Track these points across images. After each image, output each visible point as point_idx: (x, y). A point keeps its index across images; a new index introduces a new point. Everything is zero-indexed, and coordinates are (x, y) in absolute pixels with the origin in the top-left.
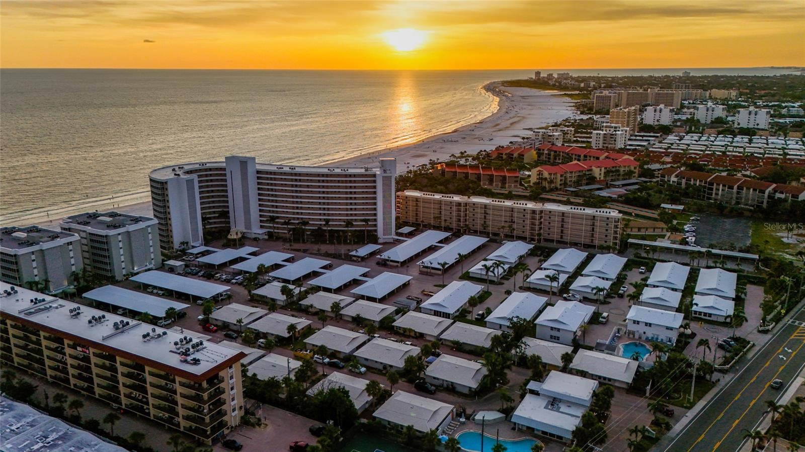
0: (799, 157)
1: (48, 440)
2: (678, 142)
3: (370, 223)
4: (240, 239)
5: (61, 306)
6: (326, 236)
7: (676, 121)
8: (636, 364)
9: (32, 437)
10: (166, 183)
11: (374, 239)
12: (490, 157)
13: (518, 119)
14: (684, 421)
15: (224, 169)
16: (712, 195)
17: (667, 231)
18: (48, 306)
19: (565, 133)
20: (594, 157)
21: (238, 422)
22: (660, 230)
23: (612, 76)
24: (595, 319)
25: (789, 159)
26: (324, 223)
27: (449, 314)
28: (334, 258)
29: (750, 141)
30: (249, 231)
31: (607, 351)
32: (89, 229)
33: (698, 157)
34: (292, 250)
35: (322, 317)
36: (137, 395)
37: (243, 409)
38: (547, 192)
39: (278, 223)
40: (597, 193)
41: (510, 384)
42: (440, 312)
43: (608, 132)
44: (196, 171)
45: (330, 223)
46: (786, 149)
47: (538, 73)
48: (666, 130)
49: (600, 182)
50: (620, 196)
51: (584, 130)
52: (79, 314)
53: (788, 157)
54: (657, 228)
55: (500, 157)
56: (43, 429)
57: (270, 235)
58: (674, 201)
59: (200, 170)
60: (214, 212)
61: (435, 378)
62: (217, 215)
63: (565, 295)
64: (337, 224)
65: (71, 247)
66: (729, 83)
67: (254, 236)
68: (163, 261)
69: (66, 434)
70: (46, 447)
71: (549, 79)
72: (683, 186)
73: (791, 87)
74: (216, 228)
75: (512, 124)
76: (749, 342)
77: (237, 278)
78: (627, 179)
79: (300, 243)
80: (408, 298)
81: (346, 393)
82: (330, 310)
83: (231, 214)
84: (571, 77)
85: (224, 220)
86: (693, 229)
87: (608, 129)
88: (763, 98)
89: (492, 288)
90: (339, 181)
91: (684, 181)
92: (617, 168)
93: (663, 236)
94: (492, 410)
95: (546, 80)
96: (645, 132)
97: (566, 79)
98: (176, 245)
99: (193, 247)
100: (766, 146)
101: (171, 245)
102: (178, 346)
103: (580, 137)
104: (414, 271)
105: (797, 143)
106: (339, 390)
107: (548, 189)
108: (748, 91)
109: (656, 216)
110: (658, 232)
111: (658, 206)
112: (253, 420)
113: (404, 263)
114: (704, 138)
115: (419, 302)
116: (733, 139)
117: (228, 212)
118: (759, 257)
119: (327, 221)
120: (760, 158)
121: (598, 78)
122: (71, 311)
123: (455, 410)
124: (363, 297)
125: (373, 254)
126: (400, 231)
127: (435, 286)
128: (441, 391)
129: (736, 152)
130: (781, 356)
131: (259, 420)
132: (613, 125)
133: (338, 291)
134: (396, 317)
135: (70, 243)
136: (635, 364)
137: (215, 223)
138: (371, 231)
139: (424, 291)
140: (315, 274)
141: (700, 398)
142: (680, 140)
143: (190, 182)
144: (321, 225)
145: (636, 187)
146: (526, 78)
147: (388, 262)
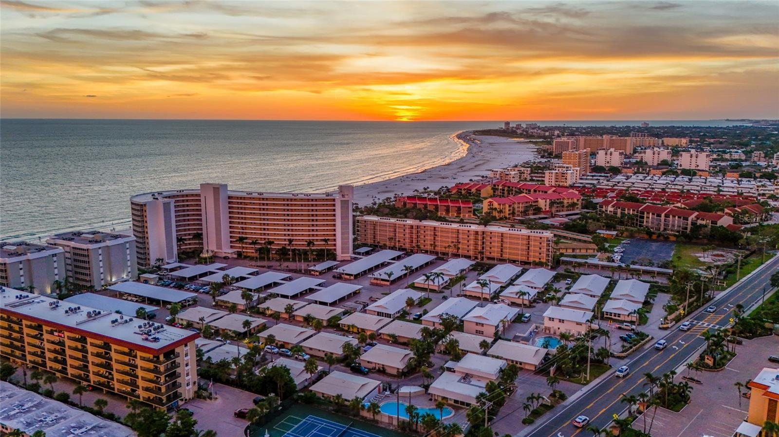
0: (731, 193)
1: (23, 408)
2: (625, 181)
3: (329, 243)
4: (211, 258)
5: (42, 301)
6: (289, 255)
7: (626, 163)
8: (546, 350)
9: (10, 406)
10: (145, 205)
11: (332, 256)
12: (450, 192)
13: (483, 162)
14: (579, 394)
15: (199, 195)
16: (643, 223)
17: (598, 251)
18: (31, 301)
19: (521, 173)
20: (542, 192)
21: (191, 395)
22: (592, 251)
23: (577, 126)
24: (519, 319)
25: (722, 195)
26: (288, 243)
27: (390, 315)
28: (295, 272)
29: (690, 180)
30: (220, 251)
31: (523, 342)
32: (73, 244)
33: (640, 193)
34: (257, 266)
35: (276, 317)
36: (104, 373)
37: (197, 384)
38: (497, 220)
39: (246, 243)
40: (540, 221)
41: (435, 367)
42: (383, 313)
43: (560, 171)
44: (174, 197)
45: (293, 243)
46: (721, 186)
47: (507, 123)
48: (615, 171)
49: (546, 212)
50: (561, 224)
51: (540, 171)
52: (57, 306)
53: (721, 193)
54: (589, 249)
55: (459, 192)
56: (20, 399)
57: (239, 254)
58: (609, 227)
59: (178, 196)
60: (189, 234)
61: (368, 362)
62: (191, 237)
63: (495, 301)
64: (300, 244)
65: (55, 259)
66: (683, 132)
67: (224, 255)
68: (139, 274)
69: (40, 403)
70: (21, 412)
71: (518, 129)
72: (619, 215)
73: (739, 136)
74: (190, 248)
75: (476, 166)
76: (648, 336)
77: (204, 288)
78: (571, 210)
79: (265, 260)
80: (356, 302)
81: (287, 371)
82: (284, 311)
83: (204, 236)
84: (539, 127)
85: (198, 241)
86: (622, 250)
87: (560, 169)
88: (712, 145)
89: (432, 295)
90: (302, 205)
91: (619, 211)
92: (562, 200)
93: (594, 256)
94: (414, 385)
95: (514, 129)
96: (597, 173)
97: (533, 129)
98: (153, 262)
99: (168, 263)
100: (703, 184)
101: (148, 262)
102: (141, 329)
103: (536, 177)
104: (365, 283)
105: (732, 181)
106: (281, 368)
107: (498, 218)
108: (699, 139)
109: (590, 240)
110: (590, 252)
111: (594, 232)
112: (205, 394)
113: (357, 276)
114: (648, 178)
115: (366, 305)
116: (675, 178)
117: (202, 234)
118: (674, 271)
119: (290, 241)
120: (696, 194)
121: (564, 128)
122: (51, 304)
123: (381, 385)
124: (316, 302)
125: (330, 269)
126: (356, 251)
127: (382, 294)
128: (373, 373)
129: (675, 189)
130: (674, 347)
131: (211, 394)
132: (565, 165)
133: (294, 297)
134: (342, 317)
135: (55, 255)
136: (544, 351)
137: (190, 244)
138: (331, 250)
139: (371, 297)
140: (276, 284)
141: (596, 377)
142: (627, 180)
143: (166, 206)
144: (285, 244)
145: (579, 216)
146: (497, 128)
147: (343, 276)
